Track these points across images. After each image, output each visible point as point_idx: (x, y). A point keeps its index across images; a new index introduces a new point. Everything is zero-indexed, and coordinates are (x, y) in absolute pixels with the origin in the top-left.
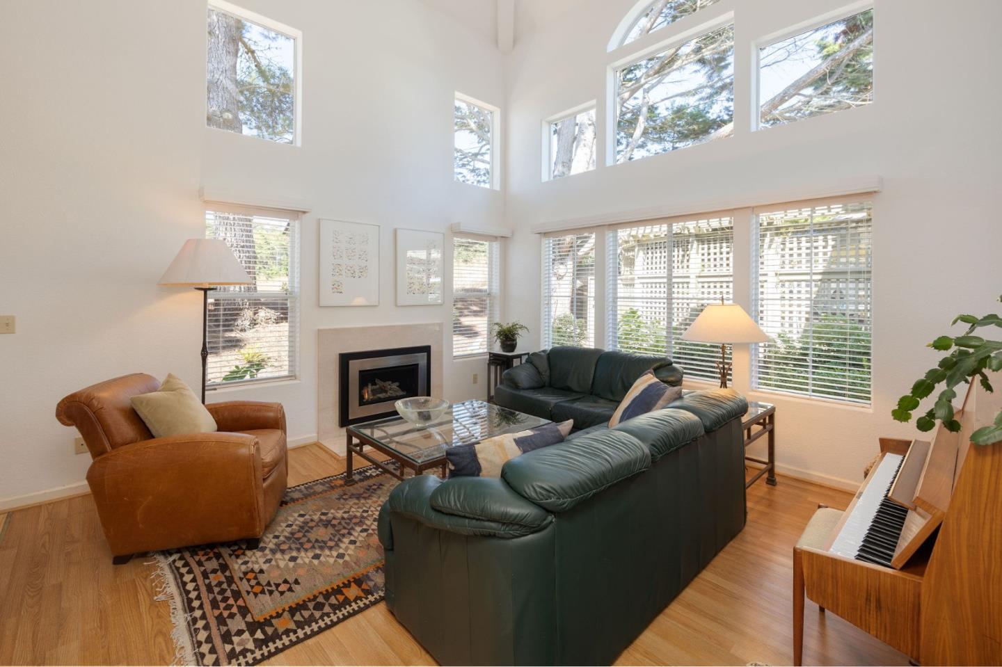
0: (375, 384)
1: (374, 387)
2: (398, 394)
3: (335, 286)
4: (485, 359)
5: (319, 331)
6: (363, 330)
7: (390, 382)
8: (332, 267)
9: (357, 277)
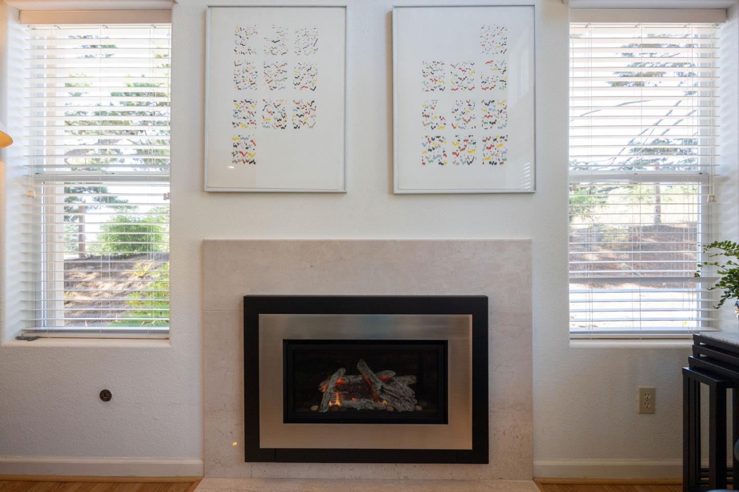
0: (357, 373)
1: (352, 379)
2: (400, 407)
3: (239, 148)
4: (682, 350)
5: (205, 243)
6: (305, 246)
7: (391, 374)
8: (234, 107)
9: (290, 126)
